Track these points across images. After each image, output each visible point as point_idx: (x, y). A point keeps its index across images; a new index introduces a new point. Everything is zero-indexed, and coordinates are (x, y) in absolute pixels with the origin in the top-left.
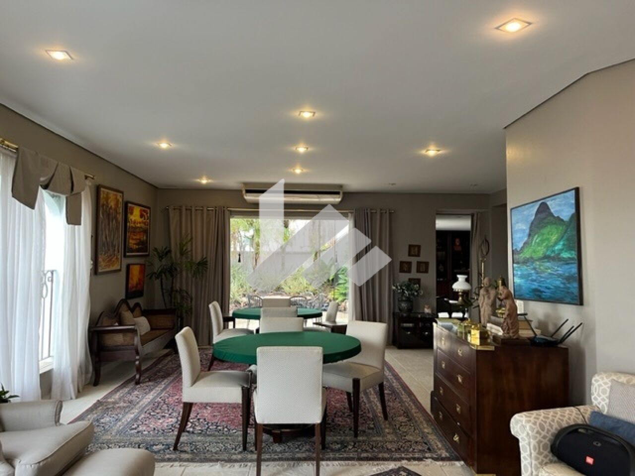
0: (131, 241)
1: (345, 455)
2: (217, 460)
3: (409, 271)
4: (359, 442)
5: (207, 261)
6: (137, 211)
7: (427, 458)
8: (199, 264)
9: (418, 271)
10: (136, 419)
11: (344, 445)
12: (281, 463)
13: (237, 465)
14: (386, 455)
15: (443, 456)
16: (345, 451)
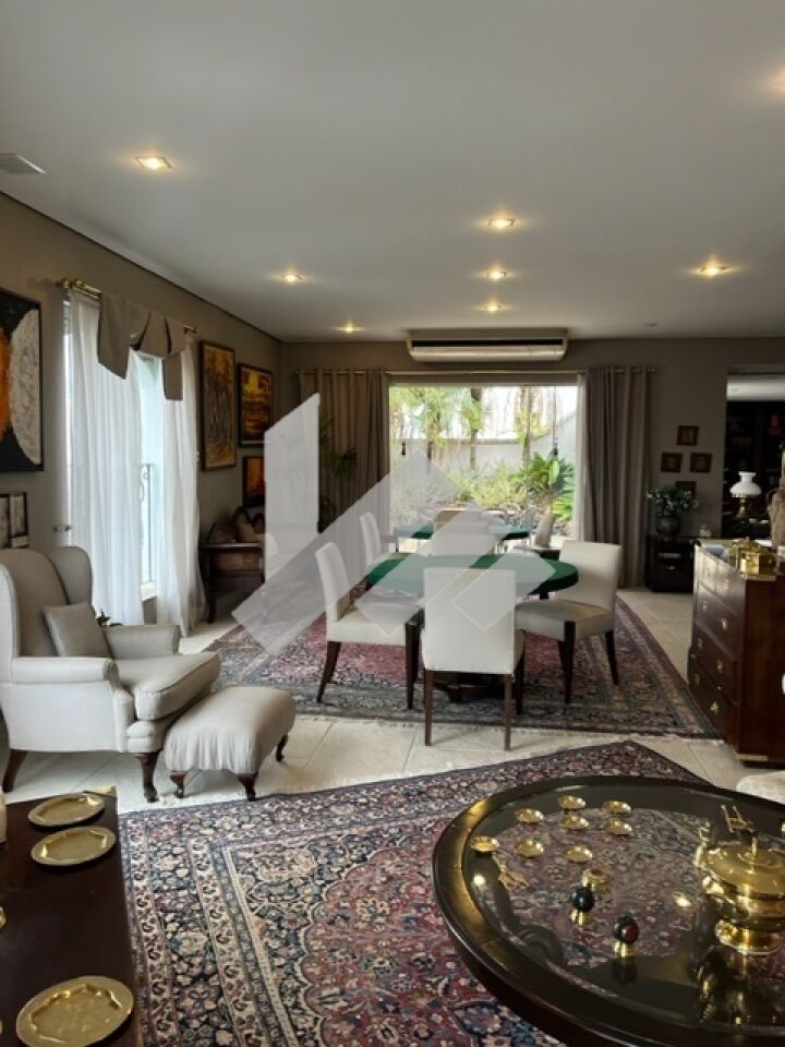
0: (248, 423)
1: (549, 723)
2: (373, 717)
3: (677, 469)
4: (572, 708)
5: (355, 454)
6: (254, 378)
7: (669, 733)
8: (345, 458)
9: (693, 469)
10: (267, 665)
11: (549, 711)
12: (459, 725)
13: (400, 724)
14: (609, 727)
15: (695, 732)
16: (550, 719)
